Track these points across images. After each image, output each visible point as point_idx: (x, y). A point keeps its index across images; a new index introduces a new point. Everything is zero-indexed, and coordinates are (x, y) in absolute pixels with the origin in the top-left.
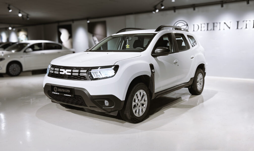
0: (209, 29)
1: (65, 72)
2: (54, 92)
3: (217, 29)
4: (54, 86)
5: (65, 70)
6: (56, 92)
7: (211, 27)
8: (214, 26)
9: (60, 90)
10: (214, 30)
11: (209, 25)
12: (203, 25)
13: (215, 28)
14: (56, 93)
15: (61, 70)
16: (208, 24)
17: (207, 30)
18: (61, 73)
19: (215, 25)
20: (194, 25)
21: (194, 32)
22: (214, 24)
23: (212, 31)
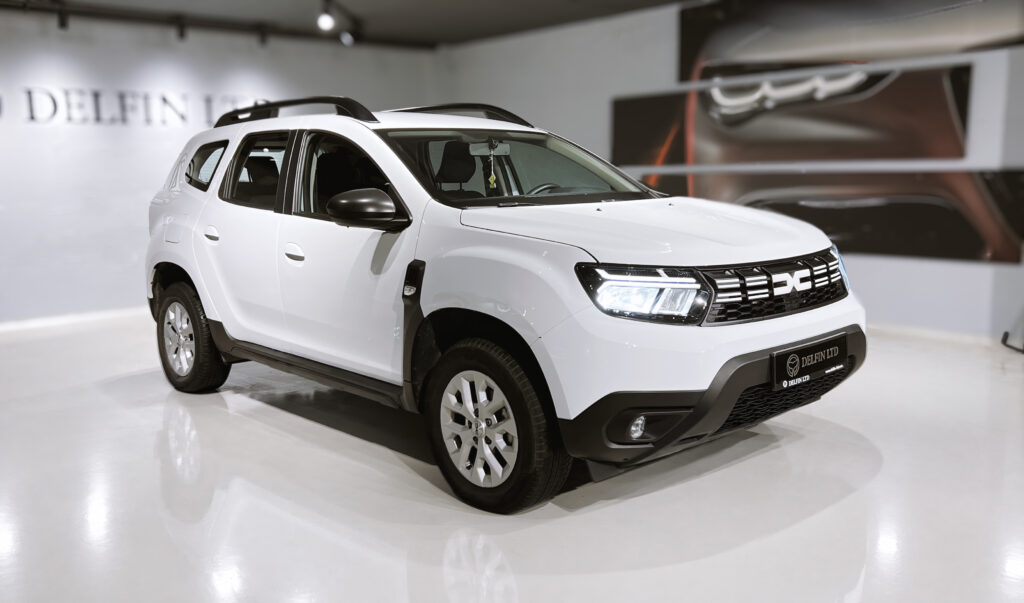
0: (106, 114)
1: (793, 282)
2: (789, 379)
3: (136, 117)
4: (786, 356)
5: (792, 275)
6: (794, 378)
7: (109, 108)
8: (123, 108)
9: (809, 360)
10: (124, 120)
11: (103, 101)
12: (75, 99)
13: (130, 115)
14: (799, 380)
15: (776, 278)
16: (96, 96)
17: (98, 119)
18: (778, 291)
19: (129, 101)
20: (29, 93)
21: (32, 125)
22: (122, 97)
23: (118, 127)
